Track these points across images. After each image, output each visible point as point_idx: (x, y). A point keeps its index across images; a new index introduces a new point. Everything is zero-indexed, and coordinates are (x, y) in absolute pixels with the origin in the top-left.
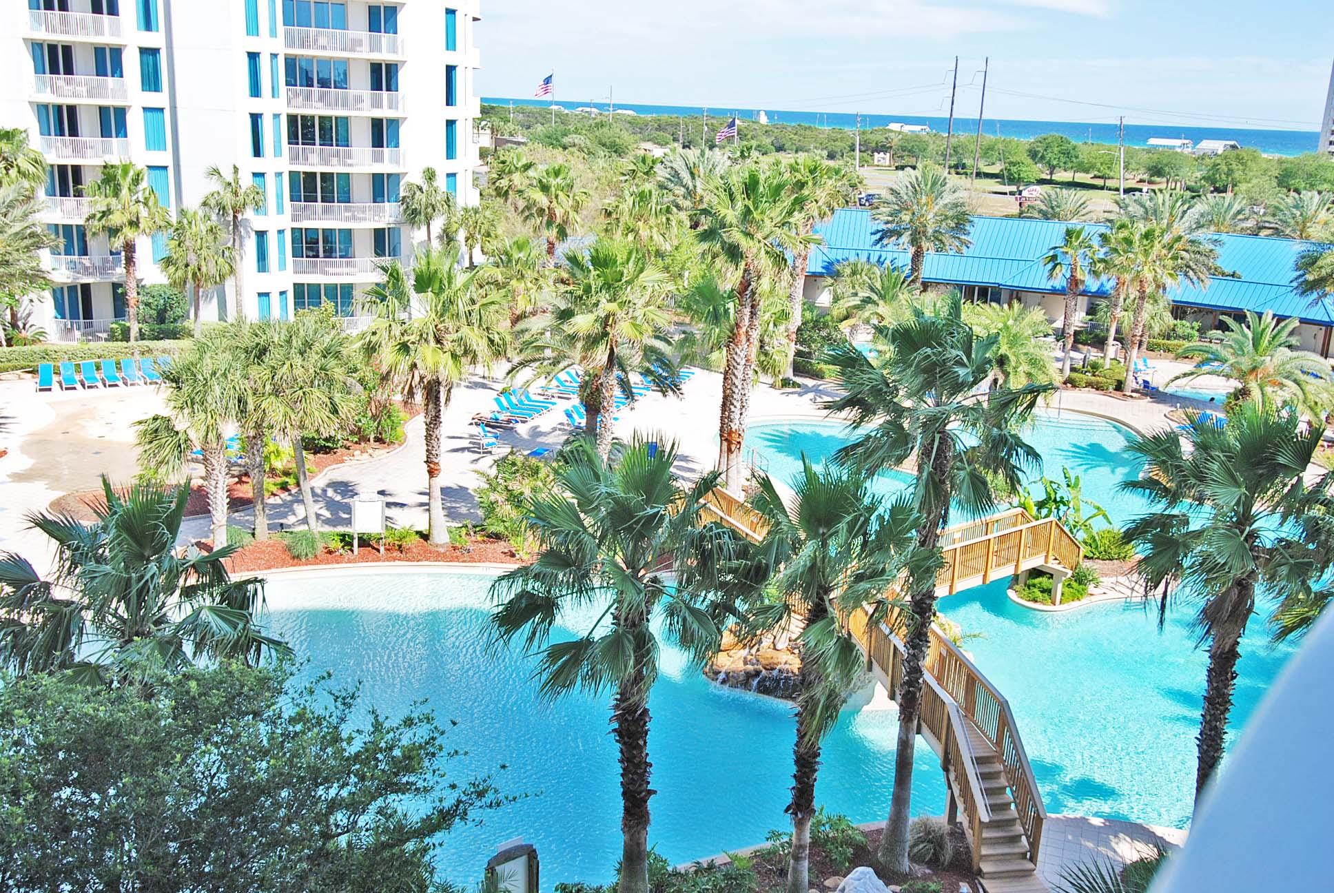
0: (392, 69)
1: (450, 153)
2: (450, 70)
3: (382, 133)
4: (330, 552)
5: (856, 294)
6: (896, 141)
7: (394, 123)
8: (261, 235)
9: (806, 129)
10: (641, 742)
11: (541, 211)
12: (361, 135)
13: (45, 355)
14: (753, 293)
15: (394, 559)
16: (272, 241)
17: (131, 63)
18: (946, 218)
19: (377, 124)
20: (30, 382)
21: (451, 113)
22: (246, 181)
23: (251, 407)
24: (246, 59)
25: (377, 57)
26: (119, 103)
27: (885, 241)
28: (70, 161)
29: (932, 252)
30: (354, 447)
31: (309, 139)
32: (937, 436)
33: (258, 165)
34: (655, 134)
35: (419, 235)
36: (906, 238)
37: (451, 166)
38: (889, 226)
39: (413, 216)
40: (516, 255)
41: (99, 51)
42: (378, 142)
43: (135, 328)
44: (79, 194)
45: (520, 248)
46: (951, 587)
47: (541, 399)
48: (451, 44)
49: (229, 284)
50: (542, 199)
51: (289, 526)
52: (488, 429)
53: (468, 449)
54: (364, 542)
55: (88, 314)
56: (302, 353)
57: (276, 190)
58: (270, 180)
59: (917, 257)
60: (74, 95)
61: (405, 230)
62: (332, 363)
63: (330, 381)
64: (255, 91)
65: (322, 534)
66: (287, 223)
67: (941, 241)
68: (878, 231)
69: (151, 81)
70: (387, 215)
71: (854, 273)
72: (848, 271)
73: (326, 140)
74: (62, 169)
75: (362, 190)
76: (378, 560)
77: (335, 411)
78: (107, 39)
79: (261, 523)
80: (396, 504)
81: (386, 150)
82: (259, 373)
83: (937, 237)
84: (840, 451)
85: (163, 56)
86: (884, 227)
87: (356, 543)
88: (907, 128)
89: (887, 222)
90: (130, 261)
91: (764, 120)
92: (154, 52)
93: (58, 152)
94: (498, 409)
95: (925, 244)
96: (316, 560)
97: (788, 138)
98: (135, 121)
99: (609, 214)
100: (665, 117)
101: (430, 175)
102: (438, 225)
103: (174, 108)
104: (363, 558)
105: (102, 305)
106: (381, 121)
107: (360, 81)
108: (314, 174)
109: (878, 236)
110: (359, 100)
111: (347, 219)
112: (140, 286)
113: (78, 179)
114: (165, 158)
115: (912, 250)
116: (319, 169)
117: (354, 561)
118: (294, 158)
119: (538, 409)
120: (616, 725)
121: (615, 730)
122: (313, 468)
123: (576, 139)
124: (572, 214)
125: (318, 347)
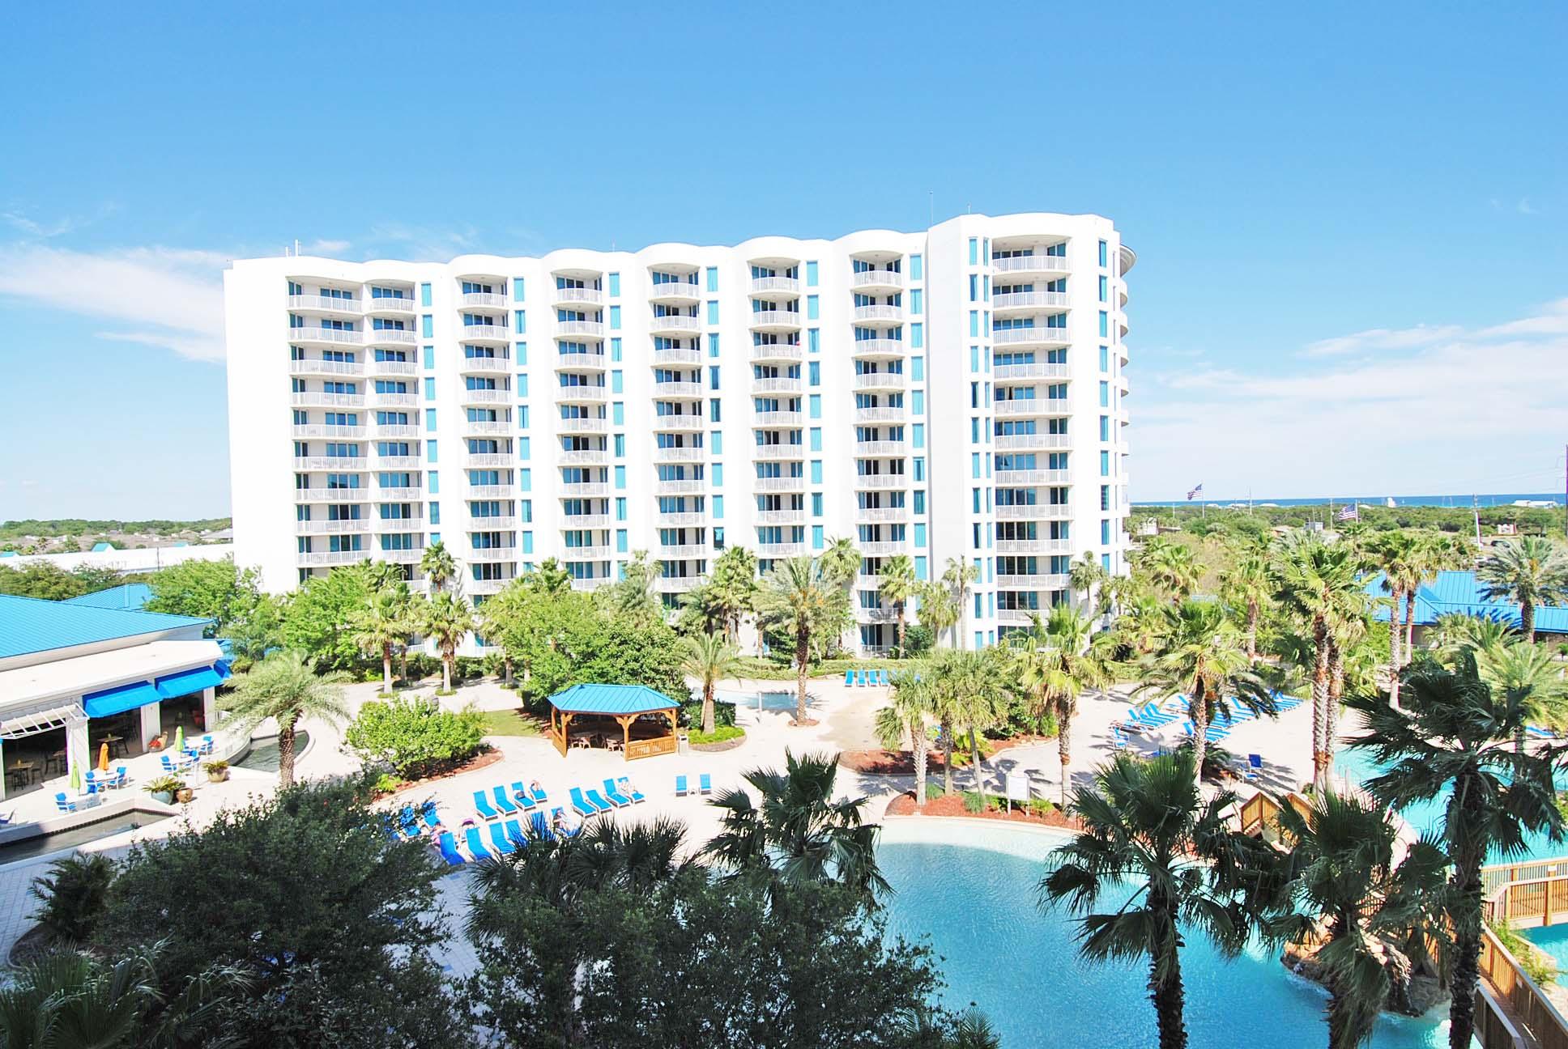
0: (1064, 490)
1: (1105, 539)
2: (1104, 488)
3: (1057, 530)
4: (992, 810)
5: (1454, 642)
6: (1518, 514)
7: (1065, 524)
8: (978, 595)
9: (1429, 509)
10: (1176, 1013)
11: (1167, 578)
12: (1044, 532)
13: (851, 666)
14: (1330, 640)
15: (1036, 822)
16: (984, 599)
17: (909, 499)
18: (1554, 578)
19: (1054, 525)
20: (842, 681)
21: (1105, 515)
22: (969, 563)
23: (939, 705)
24: (972, 492)
25: (1054, 484)
26: (901, 522)
27: (1492, 598)
28: (874, 556)
29: (1542, 606)
30: (1021, 737)
31: (1010, 536)
32: (1468, 777)
33: (977, 553)
34: (1291, 519)
35: (1083, 595)
36: (1513, 594)
37: (1105, 549)
38: (1495, 585)
39: (1076, 582)
40: (1145, 609)
41: (893, 494)
42: (1054, 536)
43: (902, 650)
44: (877, 573)
45: (1148, 603)
46: (1545, 918)
47: (1169, 713)
48: (1104, 471)
49: (958, 625)
50: (1166, 570)
51: (967, 787)
52: (1120, 732)
53: (1105, 746)
54: (1016, 806)
55: (880, 643)
56: (973, 672)
57: (988, 568)
58: (984, 562)
59: (1527, 610)
60: (879, 519)
61: (1072, 591)
62: (992, 679)
63: (989, 691)
64: (977, 510)
65: (988, 796)
66: (995, 588)
67: (1550, 597)
68: (1484, 590)
69: (919, 508)
70: (1060, 582)
71: (1455, 624)
72: (1448, 622)
73: (1021, 537)
74: (870, 560)
75: (1044, 566)
76: (1024, 820)
77: (993, 712)
78: (897, 487)
79: (949, 782)
80: (1044, 781)
81: (1059, 540)
82: (946, 684)
83: (1545, 594)
84: (1369, 781)
85: (926, 496)
86: (1490, 586)
87: (1009, 806)
88: (1534, 504)
89: (1492, 582)
90: (901, 612)
91: (1391, 504)
92: (922, 492)
93: (869, 550)
94: (1131, 718)
95: (1533, 600)
96: (982, 815)
97: (1411, 516)
98: (909, 531)
99: (1225, 579)
100: (1302, 507)
101: (1089, 556)
102: (1095, 587)
103: (931, 522)
104: (1014, 818)
105: (887, 638)
106: (1056, 523)
107: (1043, 498)
108: (1013, 558)
109: (1485, 594)
110: (1042, 510)
111: (1033, 585)
112: (906, 626)
113: (878, 566)
114: (925, 552)
115: (1521, 605)
116: (1017, 554)
117: (1008, 819)
118: (999, 548)
119: (1162, 720)
120: (1151, 992)
121: (1152, 997)
122: (992, 749)
123: (1219, 526)
124: (1192, 580)
125: (984, 668)
